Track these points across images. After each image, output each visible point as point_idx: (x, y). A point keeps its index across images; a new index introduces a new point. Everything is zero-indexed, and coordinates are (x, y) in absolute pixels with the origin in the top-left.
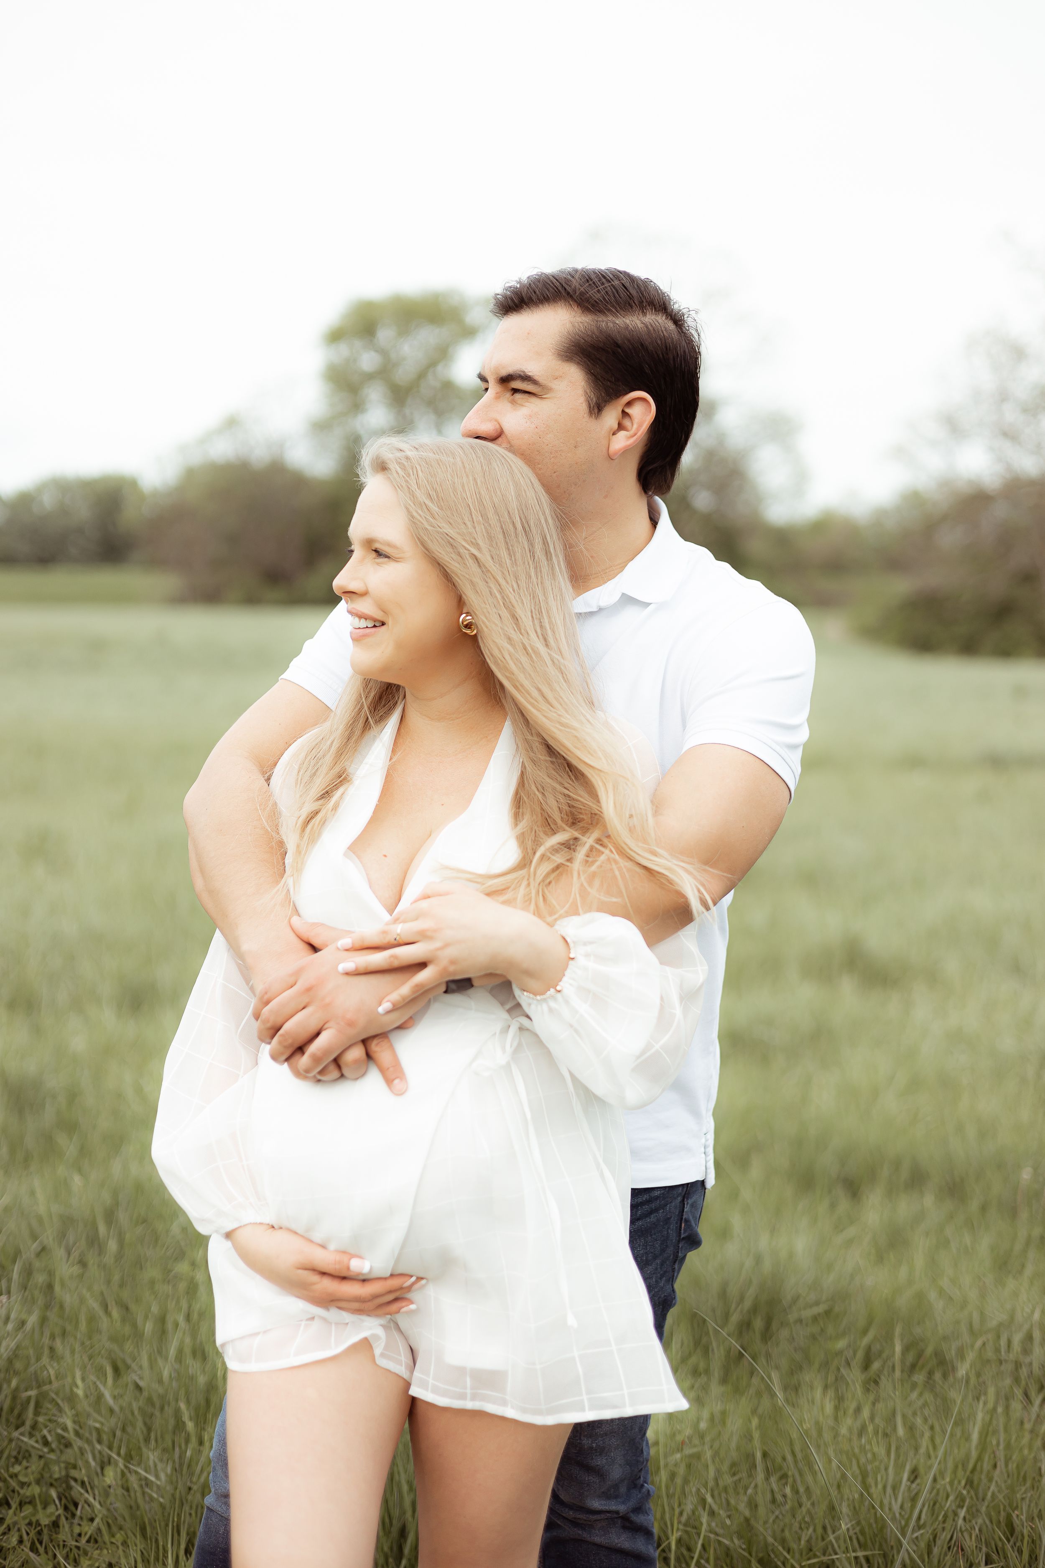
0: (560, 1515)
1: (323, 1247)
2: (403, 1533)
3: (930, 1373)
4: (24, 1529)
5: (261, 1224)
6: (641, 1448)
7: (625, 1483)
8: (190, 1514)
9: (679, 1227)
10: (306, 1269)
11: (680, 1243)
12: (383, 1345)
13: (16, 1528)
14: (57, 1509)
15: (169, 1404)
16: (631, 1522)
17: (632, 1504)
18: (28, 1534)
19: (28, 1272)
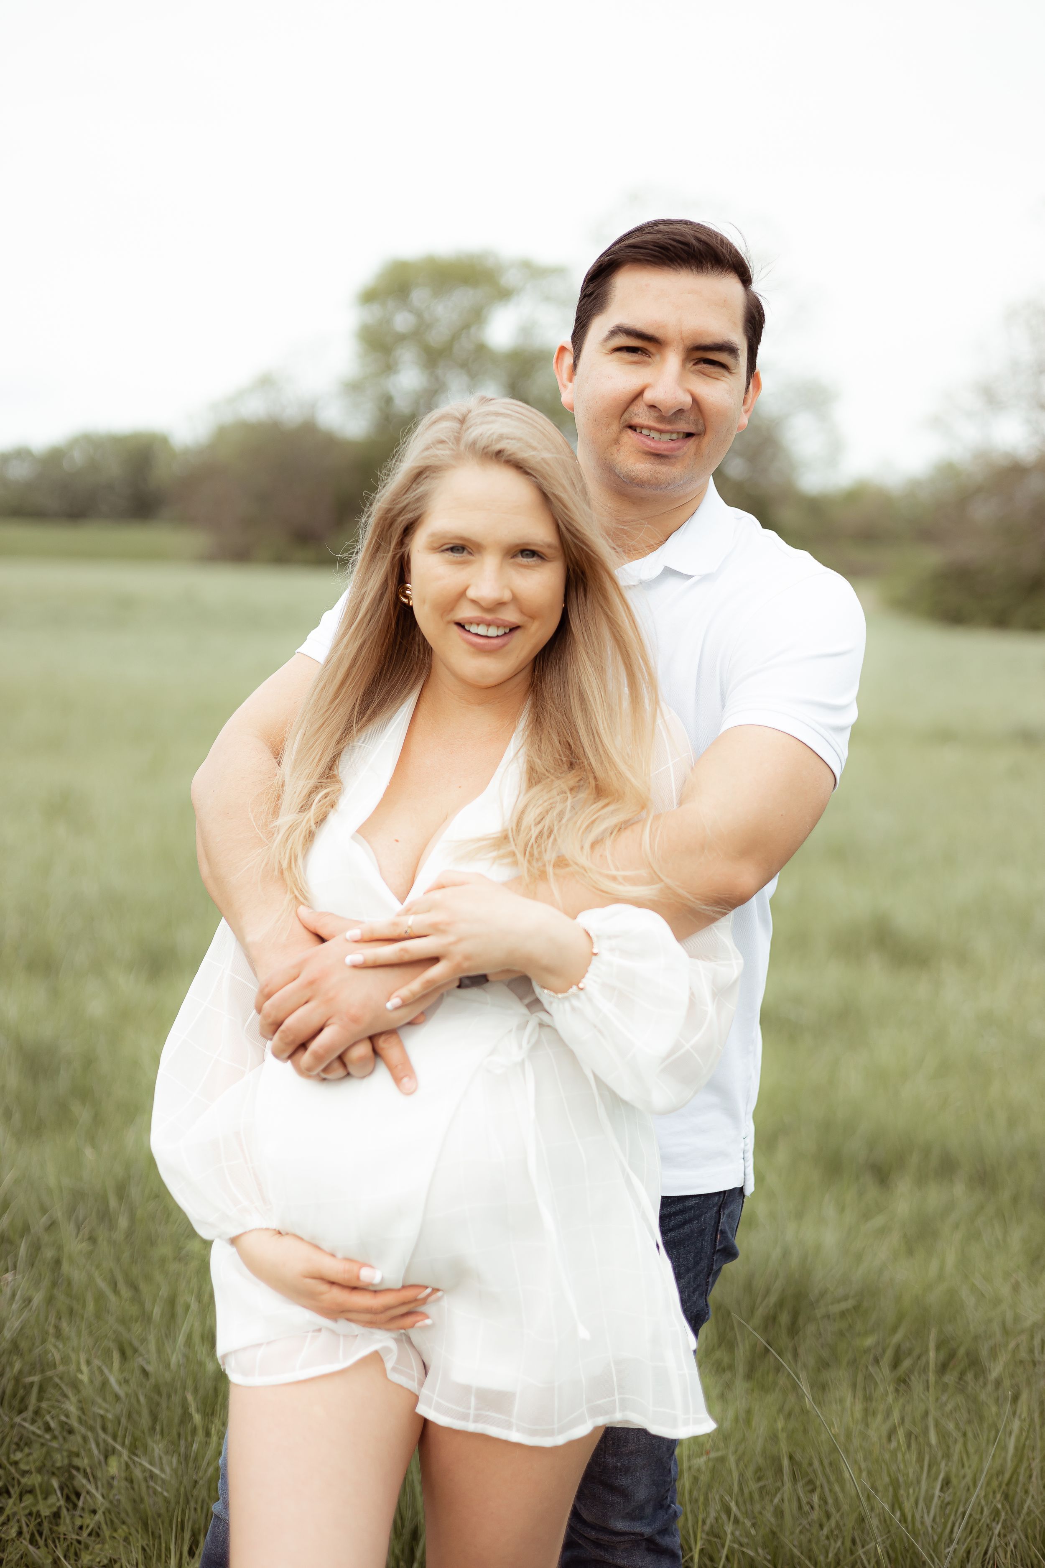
0: (581, 1534)
1: (333, 1255)
2: (415, 1535)
3: (962, 1374)
4: (24, 1520)
5: (267, 1229)
6: (668, 1468)
7: (651, 1503)
8: (195, 1509)
9: (714, 1239)
10: (314, 1278)
11: (715, 1255)
12: (395, 1357)
13: (15, 1520)
14: (58, 1500)
15: (176, 1392)
16: (656, 1544)
17: (657, 1525)
18: (28, 1525)
19: (36, 1248)
